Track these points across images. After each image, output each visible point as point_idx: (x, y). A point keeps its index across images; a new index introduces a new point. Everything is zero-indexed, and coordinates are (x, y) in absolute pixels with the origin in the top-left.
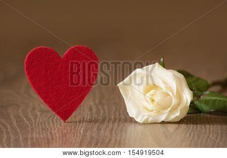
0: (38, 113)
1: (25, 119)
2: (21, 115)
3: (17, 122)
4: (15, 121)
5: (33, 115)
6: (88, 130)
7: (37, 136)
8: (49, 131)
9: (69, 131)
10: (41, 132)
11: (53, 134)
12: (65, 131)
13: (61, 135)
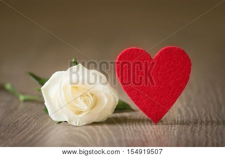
6: (183, 133)
7: (131, 138)
8: (142, 133)
9: (162, 134)
10: (134, 135)
11: (147, 136)
12: (159, 133)
13: (155, 138)
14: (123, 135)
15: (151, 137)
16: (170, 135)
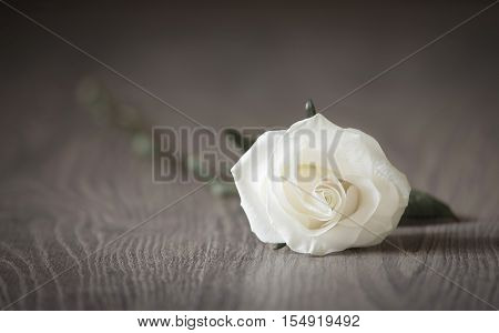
0: (100, 236)
1: (68, 249)
2: (60, 240)
3: (50, 256)
4: (46, 254)
5: (87, 240)
6: (217, 276)
7: (99, 289)
8: (125, 278)
9: (171, 278)
10: (107, 281)
11: (136, 284)
12: (163, 277)
13: (153, 288)
14: (82, 281)
15: (144, 286)
16: (188, 281)
